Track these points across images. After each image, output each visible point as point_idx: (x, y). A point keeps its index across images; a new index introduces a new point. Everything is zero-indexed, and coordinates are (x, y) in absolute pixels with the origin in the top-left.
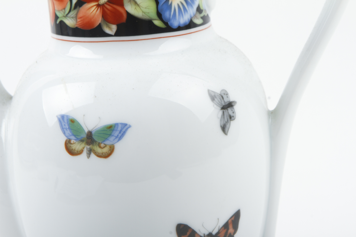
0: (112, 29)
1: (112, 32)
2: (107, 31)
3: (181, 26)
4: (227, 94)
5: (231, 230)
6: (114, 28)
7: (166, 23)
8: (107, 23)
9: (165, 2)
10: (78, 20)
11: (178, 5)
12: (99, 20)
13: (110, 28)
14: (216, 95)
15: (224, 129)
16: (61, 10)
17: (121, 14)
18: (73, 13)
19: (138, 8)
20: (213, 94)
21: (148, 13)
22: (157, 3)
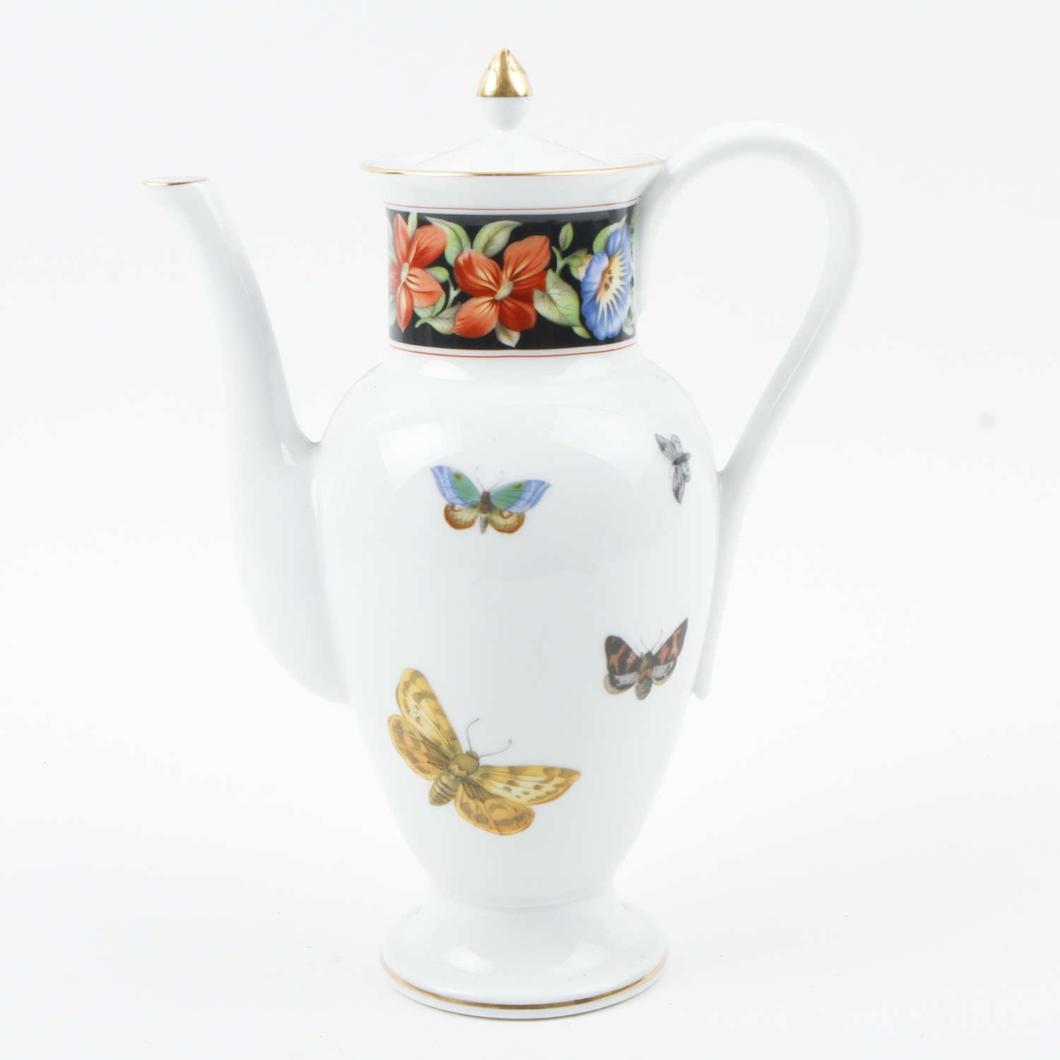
0: (512, 338)
1: (512, 343)
2: (504, 340)
3: (609, 337)
4: (679, 443)
5: (674, 650)
6: (516, 336)
7: (590, 332)
8: (506, 329)
9: (592, 300)
10: (458, 323)
11: (608, 304)
12: (493, 324)
13: (510, 337)
14: (666, 442)
15: (677, 493)
16: (428, 307)
17: (527, 316)
18: (449, 312)
19: (553, 307)
20: (662, 441)
21: (568, 315)
22: (581, 301)
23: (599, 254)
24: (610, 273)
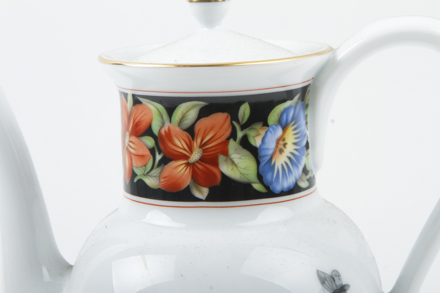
0: (203, 192)
1: (203, 196)
2: (197, 194)
3: (285, 190)
4: (339, 276)
6: (205, 191)
7: (267, 187)
8: (197, 185)
9: (268, 162)
10: (162, 180)
11: (282, 165)
12: (187, 181)
13: (201, 192)
14: (326, 276)
16: (141, 167)
17: (214, 175)
18: (156, 172)
19: (235, 168)
20: (323, 276)
21: (247, 175)
22: (258, 163)
23: (274, 126)
24: (284, 140)
